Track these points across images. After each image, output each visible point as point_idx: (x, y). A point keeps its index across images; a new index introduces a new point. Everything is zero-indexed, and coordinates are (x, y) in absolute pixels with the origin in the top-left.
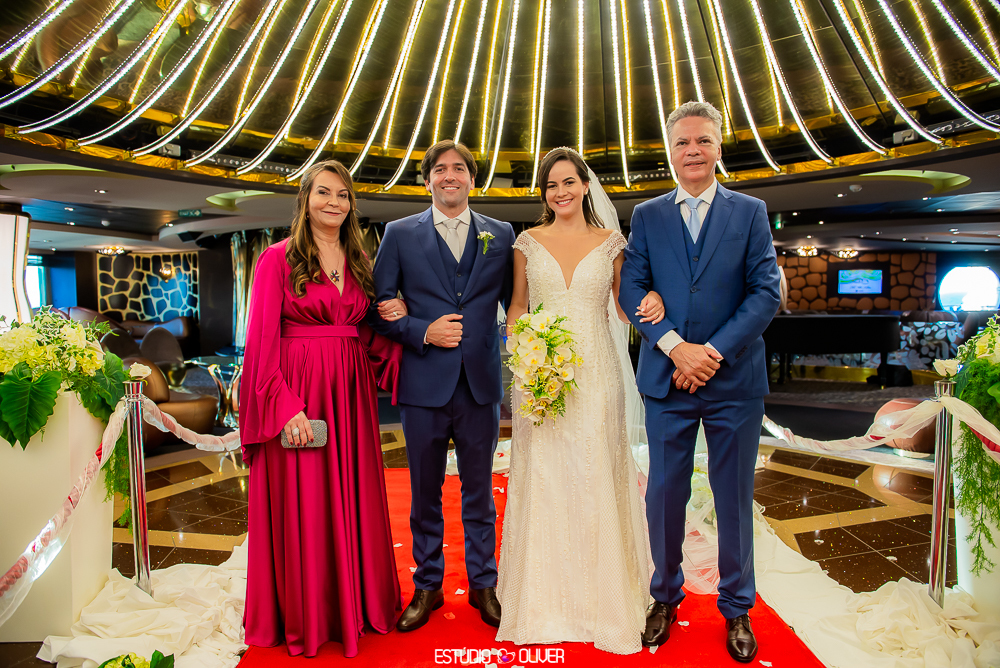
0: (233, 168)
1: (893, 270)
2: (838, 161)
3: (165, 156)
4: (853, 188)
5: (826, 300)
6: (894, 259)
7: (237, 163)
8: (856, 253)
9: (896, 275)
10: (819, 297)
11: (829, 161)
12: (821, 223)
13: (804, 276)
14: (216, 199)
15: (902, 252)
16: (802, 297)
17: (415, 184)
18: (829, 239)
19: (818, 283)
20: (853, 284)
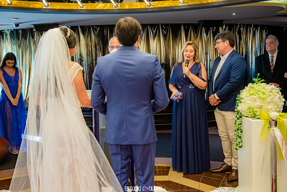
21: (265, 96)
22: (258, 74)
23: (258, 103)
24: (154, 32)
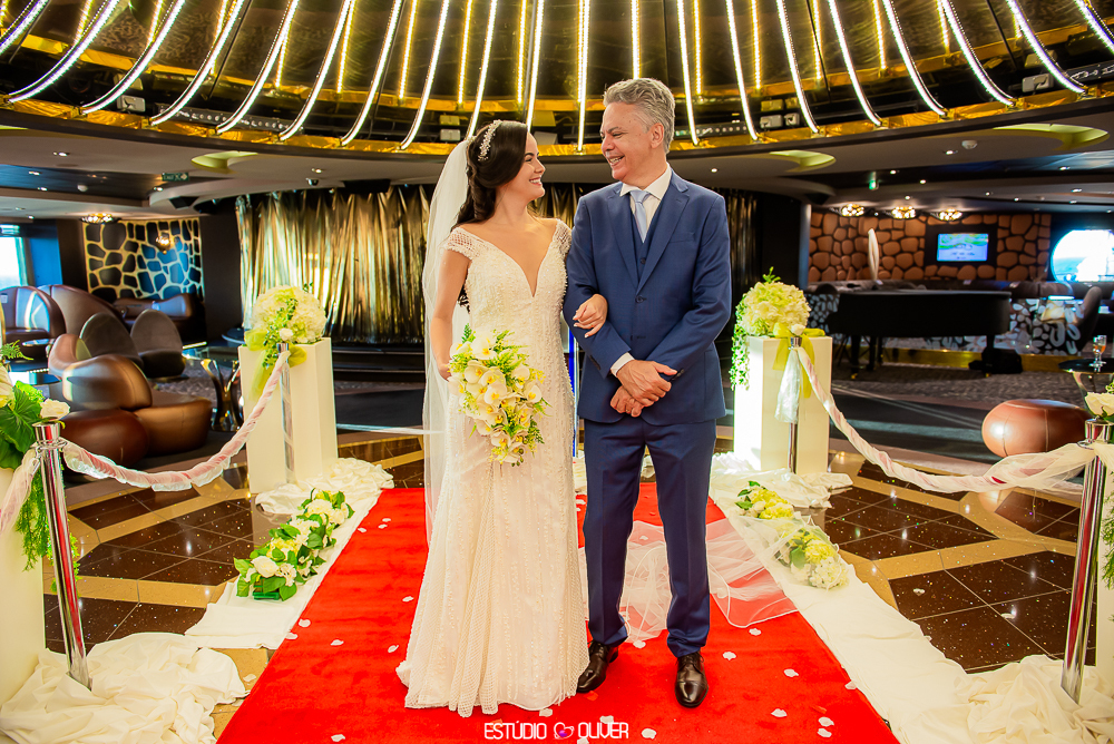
0: (212, 125)
1: (1000, 234)
2: (952, 112)
3: (126, 112)
4: (965, 144)
5: (923, 268)
6: (1003, 221)
7: (217, 118)
8: (959, 215)
9: (1004, 239)
10: (914, 265)
11: (942, 113)
12: (923, 182)
13: (899, 241)
14: (205, 160)
15: (1013, 212)
16: (896, 265)
17: (439, 141)
18: (929, 199)
19: (915, 249)
20: (954, 250)
21: (782, 302)
22: (772, 269)
23: (773, 313)
24: (563, 197)
